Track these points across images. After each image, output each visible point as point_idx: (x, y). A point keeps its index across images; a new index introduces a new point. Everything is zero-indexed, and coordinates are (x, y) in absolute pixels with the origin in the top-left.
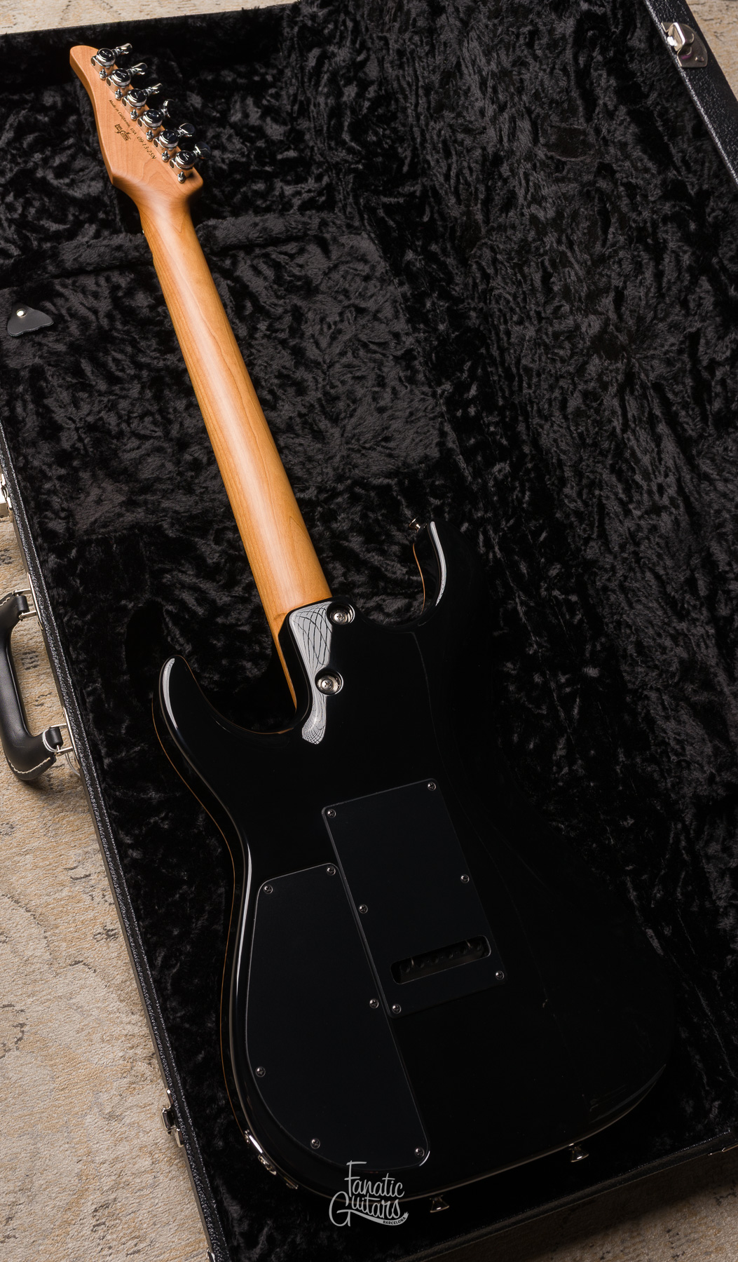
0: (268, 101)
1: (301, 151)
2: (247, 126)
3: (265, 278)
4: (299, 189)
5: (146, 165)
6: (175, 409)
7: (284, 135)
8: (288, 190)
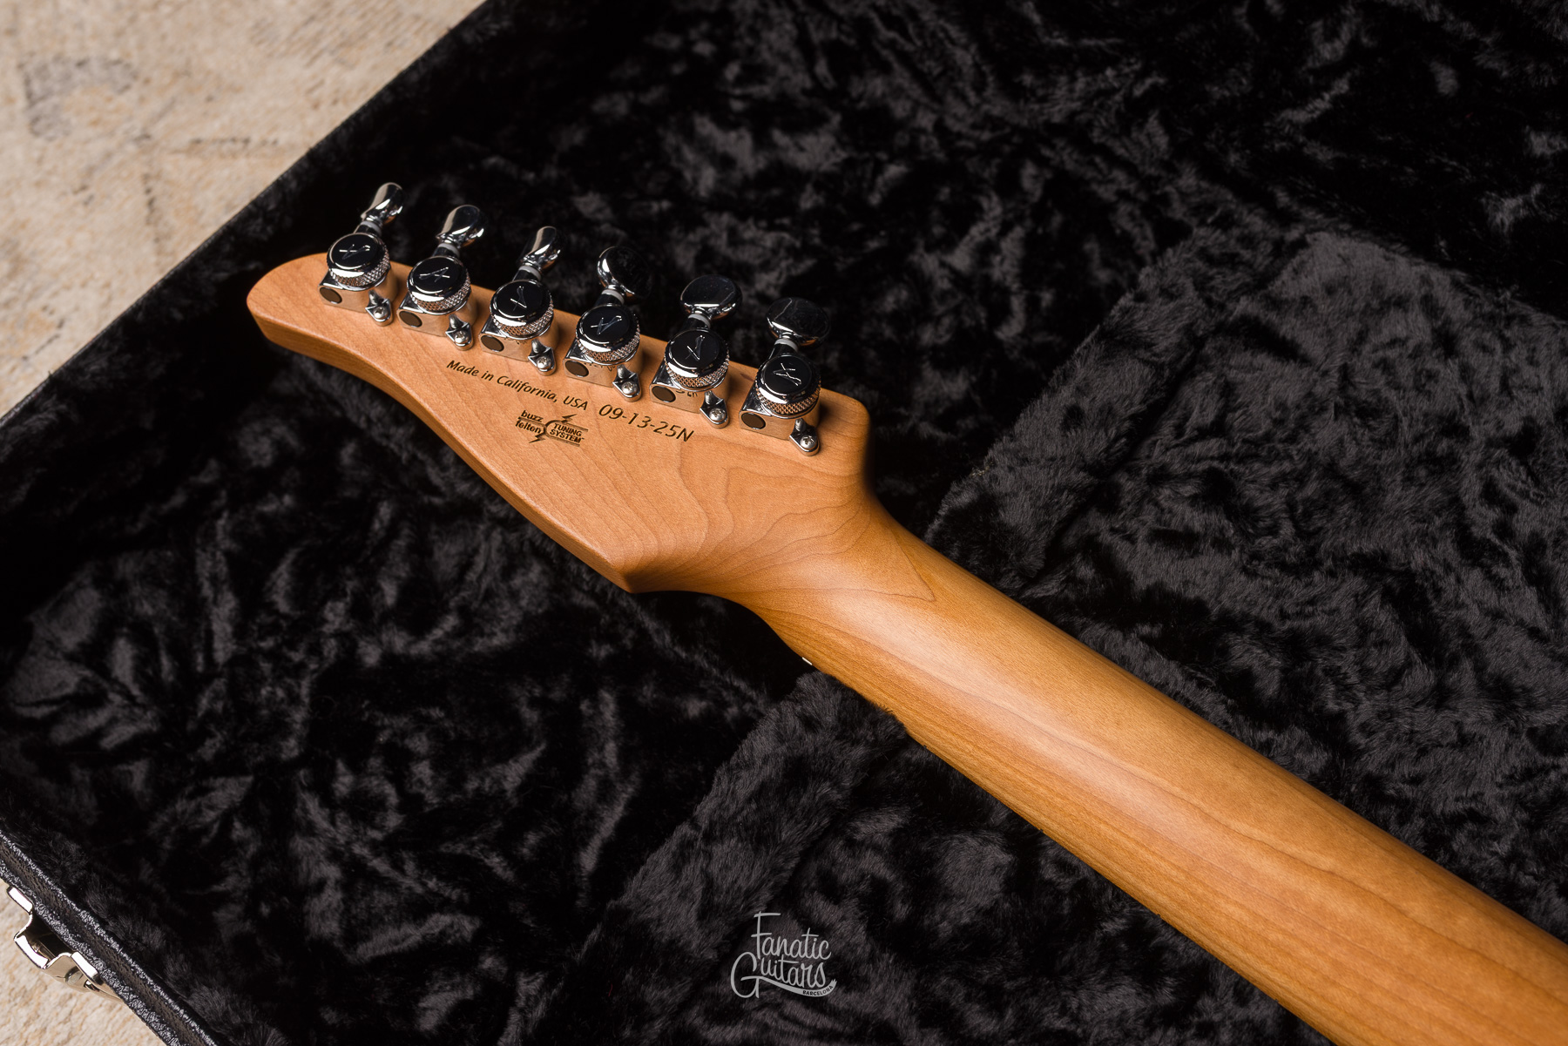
0: (743, 98)
1: (909, 153)
2: (747, 183)
3: (1222, 545)
4: (979, 239)
5: (684, 471)
7: (842, 145)
8: (961, 259)
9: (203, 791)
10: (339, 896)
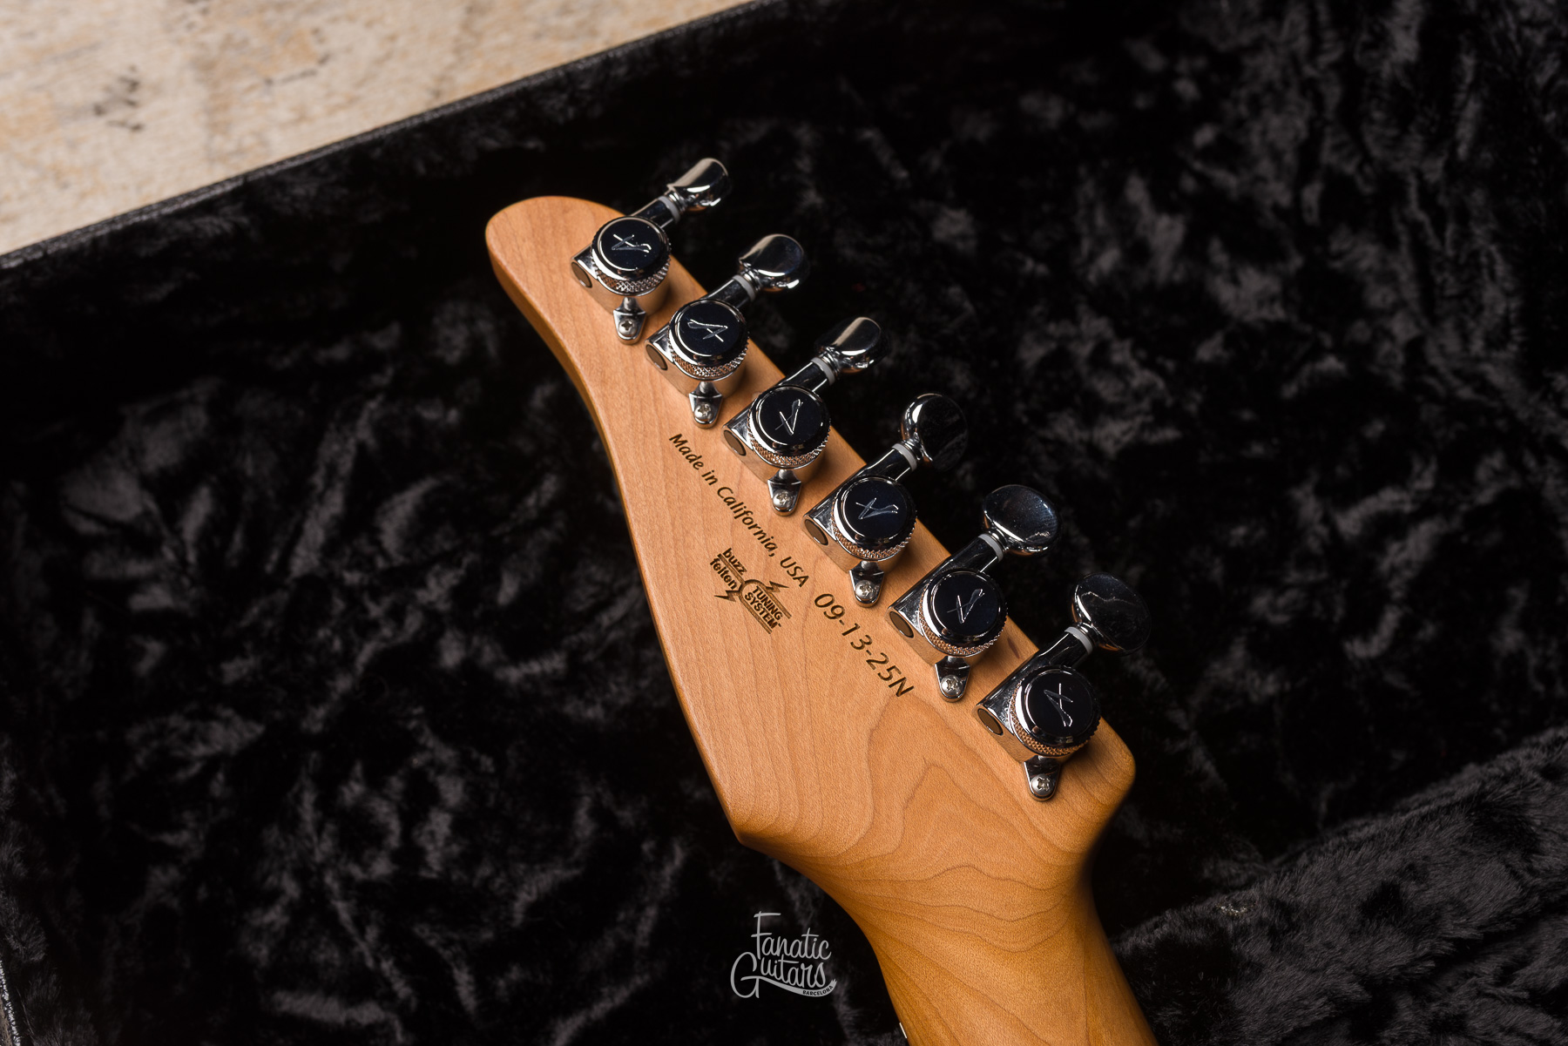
0: (1200, 177)
2: (1150, 291)
5: (875, 736)
7: (1286, 299)
8: (1350, 523)
9: (207, 715)
10: (286, 920)
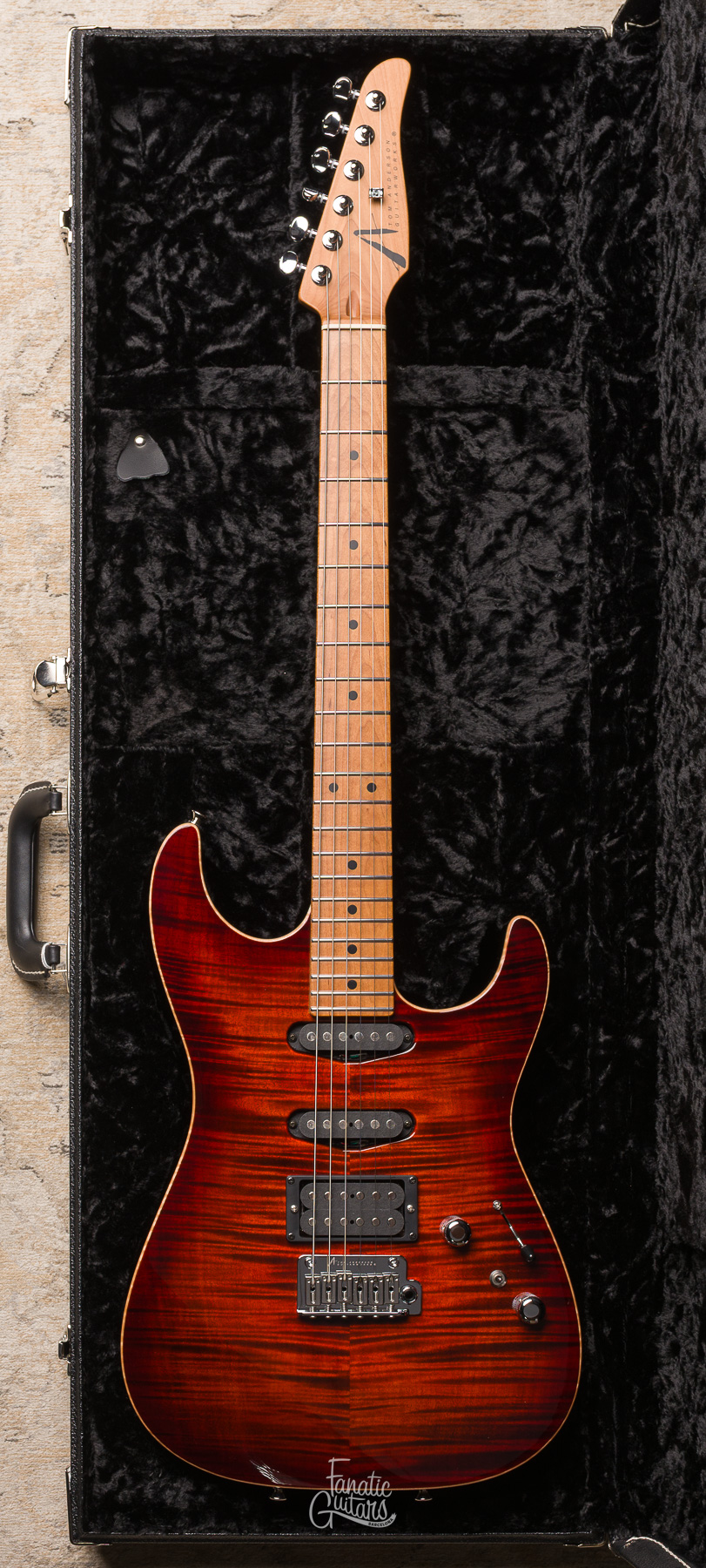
6: (277, 612)
